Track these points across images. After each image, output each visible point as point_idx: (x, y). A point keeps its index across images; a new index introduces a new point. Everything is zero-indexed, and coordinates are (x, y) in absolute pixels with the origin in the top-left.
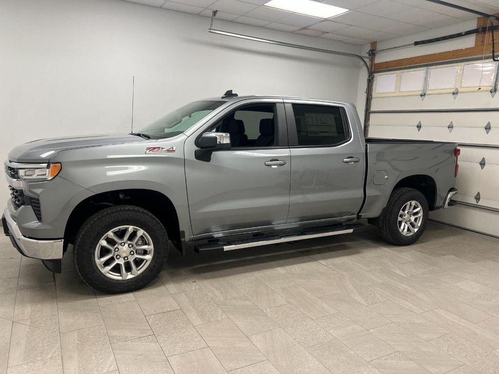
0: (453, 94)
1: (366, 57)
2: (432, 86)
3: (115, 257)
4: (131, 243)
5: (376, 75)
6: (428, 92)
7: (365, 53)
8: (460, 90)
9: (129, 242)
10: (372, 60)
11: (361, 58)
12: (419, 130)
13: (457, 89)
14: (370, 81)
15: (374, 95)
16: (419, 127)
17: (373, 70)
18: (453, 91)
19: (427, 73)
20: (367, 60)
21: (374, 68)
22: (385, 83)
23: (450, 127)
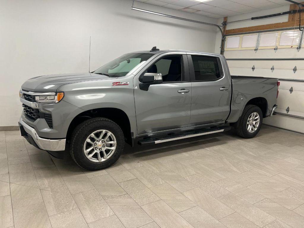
0: (275, 49)
1: (221, 26)
2: (262, 45)
3: (94, 149)
4: (104, 140)
5: (227, 37)
6: (259, 48)
7: (220, 23)
8: (279, 47)
9: (102, 140)
10: (224, 28)
11: (218, 26)
12: (253, 71)
13: (277, 46)
14: (223, 41)
15: (225, 49)
16: (253, 69)
17: (225, 34)
18: (274, 47)
19: (259, 36)
20: (221, 28)
21: (226, 32)
22: (232, 42)
23: (272, 69)
